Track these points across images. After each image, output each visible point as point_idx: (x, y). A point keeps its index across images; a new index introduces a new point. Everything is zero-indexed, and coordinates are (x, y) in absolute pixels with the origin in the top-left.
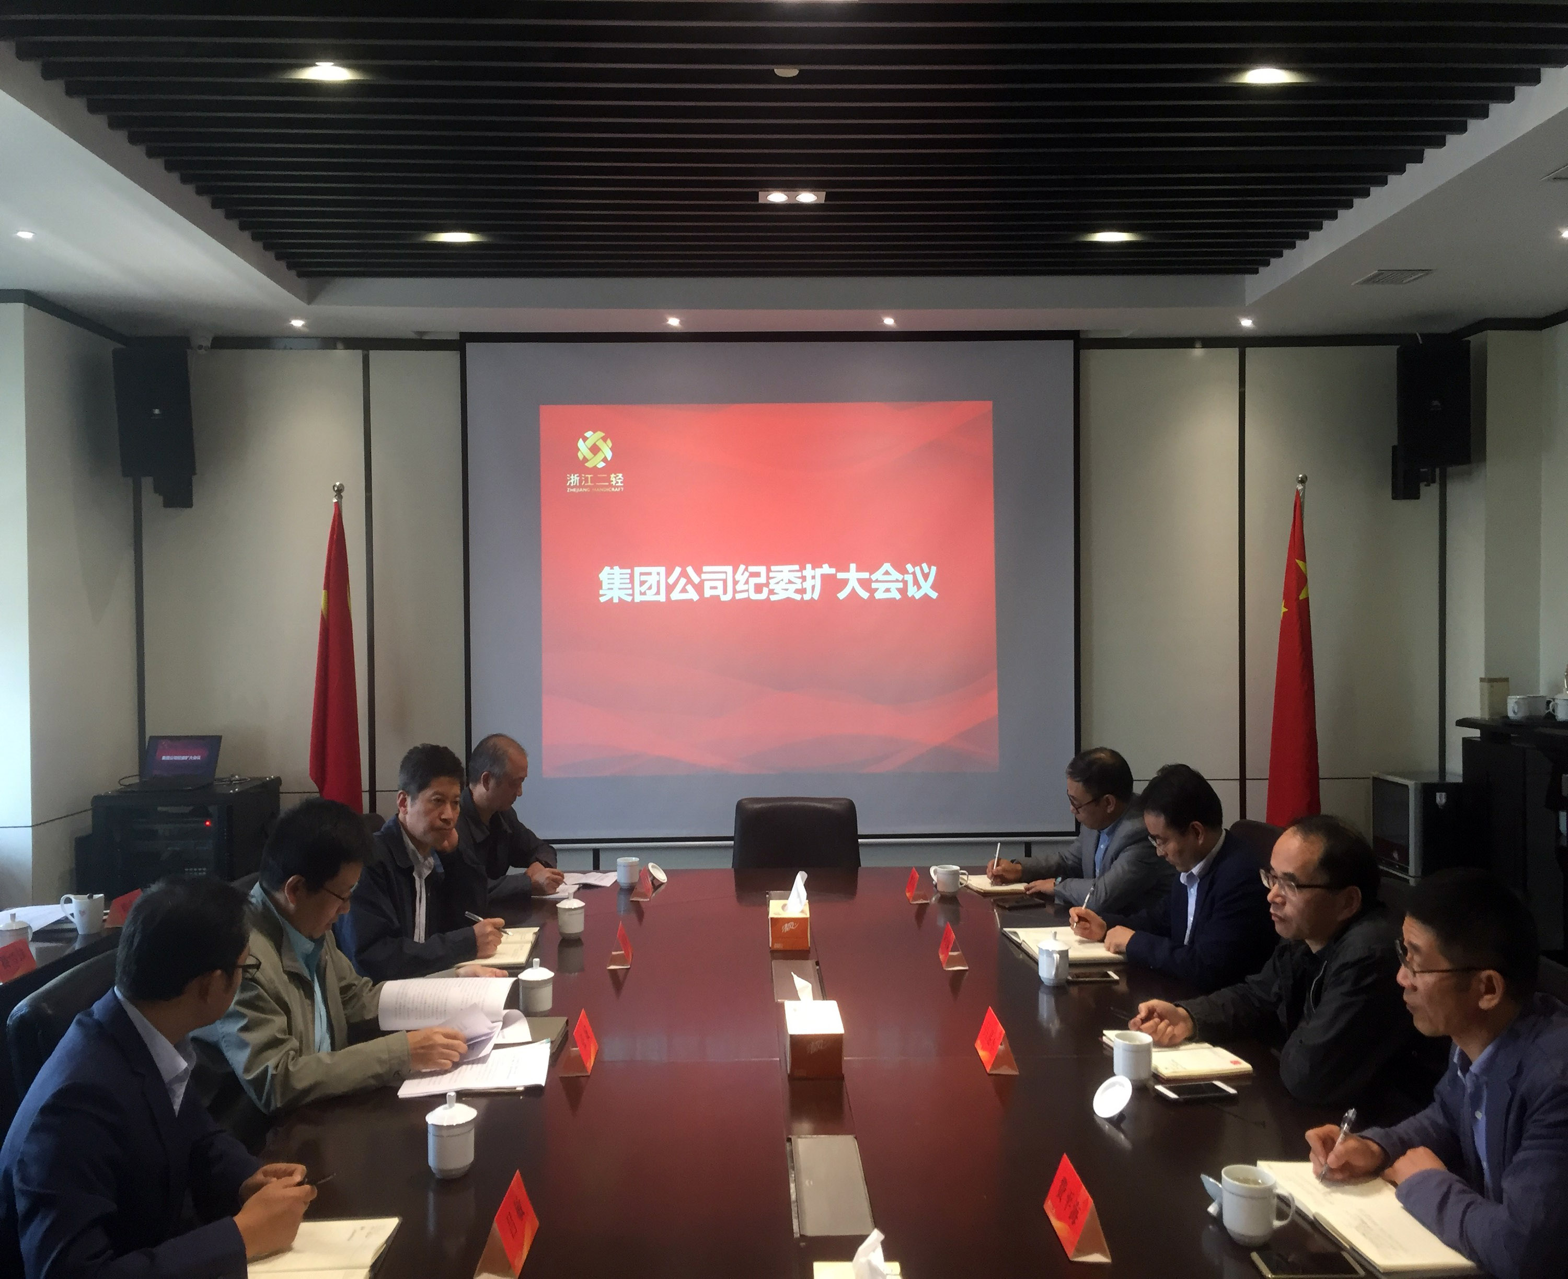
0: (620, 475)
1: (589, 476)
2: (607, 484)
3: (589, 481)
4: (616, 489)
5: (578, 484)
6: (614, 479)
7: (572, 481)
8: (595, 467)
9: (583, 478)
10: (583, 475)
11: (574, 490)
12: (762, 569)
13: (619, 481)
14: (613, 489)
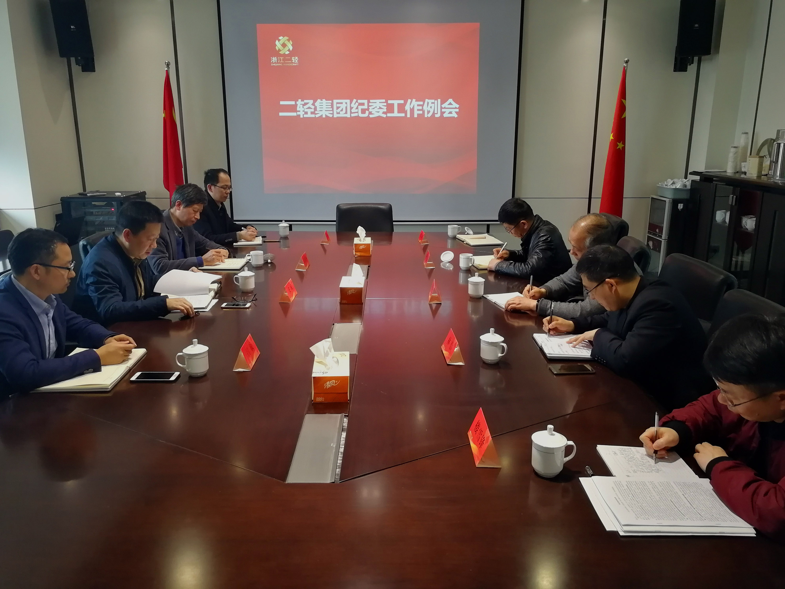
0: (297, 58)
1: (282, 58)
2: (291, 62)
3: (282, 61)
4: (295, 64)
5: (276, 62)
6: (294, 60)
7: (273, 60)
8: (284, 54)
9: (279, 59)
10: (279, 58)
11: (275, 65)
12: (365, 102)
13: (296, 60)
14: (293, 64)
